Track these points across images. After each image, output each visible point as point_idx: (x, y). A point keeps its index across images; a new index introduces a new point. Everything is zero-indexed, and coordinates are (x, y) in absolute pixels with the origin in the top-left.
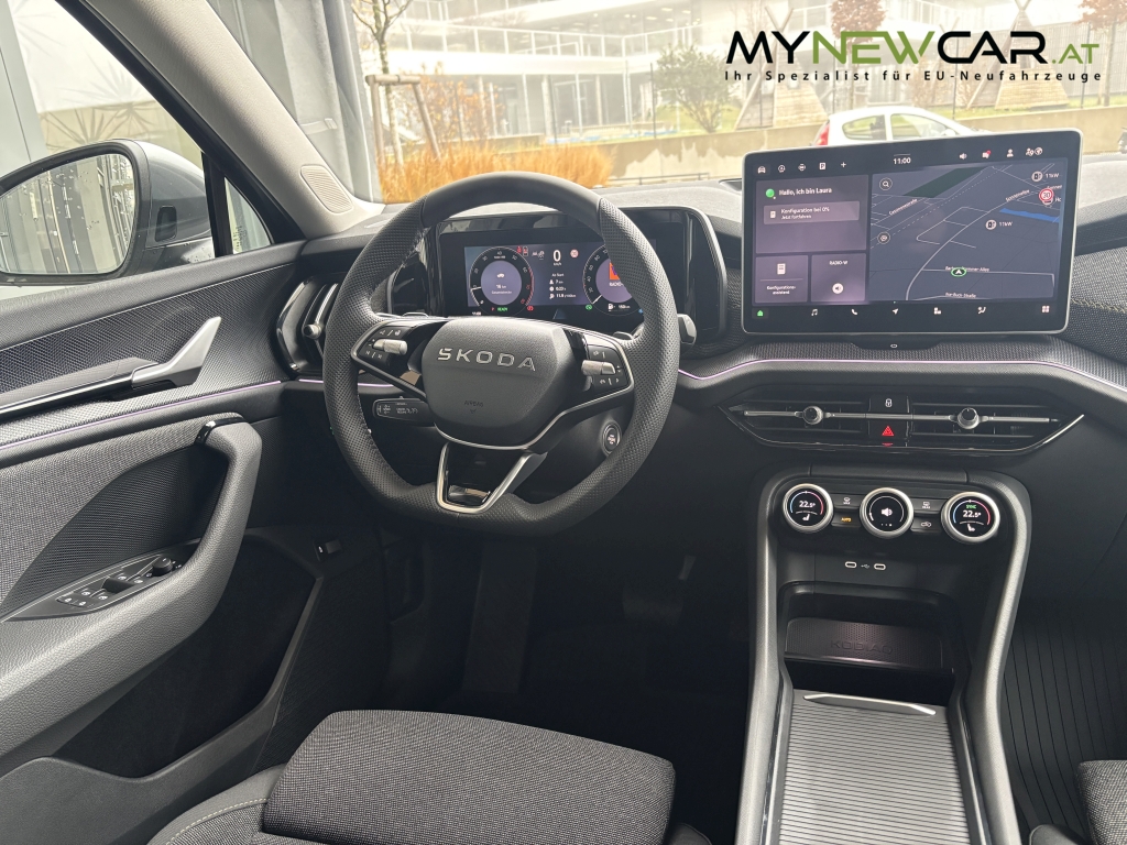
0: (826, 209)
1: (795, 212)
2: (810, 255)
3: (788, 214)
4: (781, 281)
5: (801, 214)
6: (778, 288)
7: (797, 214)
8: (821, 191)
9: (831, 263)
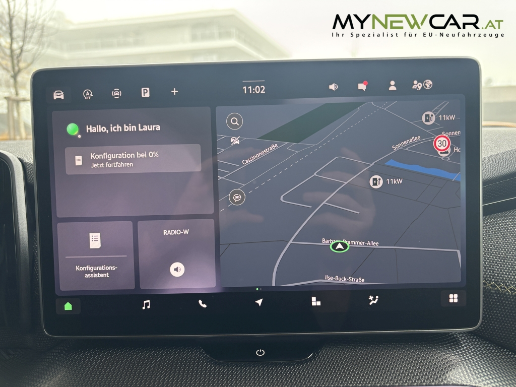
0: (154, 154)
1: (111, 157)
2: (135, 220)
3: (100, 161)
4: (96, 257)
5: (119, 160)
6: (92, 269)
7: (113, 161)
8: (146, 128)
9: (165, 232)
